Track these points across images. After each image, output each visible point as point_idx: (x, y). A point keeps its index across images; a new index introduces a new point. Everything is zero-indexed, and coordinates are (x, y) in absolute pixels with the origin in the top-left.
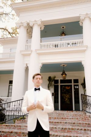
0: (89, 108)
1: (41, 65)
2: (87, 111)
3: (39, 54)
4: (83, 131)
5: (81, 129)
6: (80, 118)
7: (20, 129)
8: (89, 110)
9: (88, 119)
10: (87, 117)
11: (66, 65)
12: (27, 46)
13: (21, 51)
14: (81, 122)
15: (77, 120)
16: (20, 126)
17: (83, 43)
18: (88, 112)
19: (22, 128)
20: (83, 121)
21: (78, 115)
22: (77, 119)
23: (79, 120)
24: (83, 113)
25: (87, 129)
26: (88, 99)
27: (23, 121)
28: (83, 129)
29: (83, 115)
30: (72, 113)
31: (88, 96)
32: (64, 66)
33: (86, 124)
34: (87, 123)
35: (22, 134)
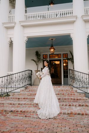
0: (75, 83)
1: (26, 39)
2: (73, 86)
3: (24, 27)
4: (67, 107)
5: (66, 105)
6: (65, 94)
7: (3, 106)
8: (76, 85)
9: (74, 94)
10: (73, 92)
11: (54, 39)
12: (10, 17)
13: (3, 23)
14: (67, 97)
15: (63, 96)
16: (3, 104)
17: (72, 13)
18: (75, 87)
19: (5, 105)
20: (69, 96)
21: (65, 90)
22: (63, 94)
23: (65, 95)
24: (70, 88)
25: (71, 105)
26: (75, 74)
27: (6, 98)
28: (68, 104)
29: (69, 90)
30: (59, 88)
31: (76, 71)
32: (52, 39)
33: (71, 99)
34: (73, 98)
35: (4, 112)
